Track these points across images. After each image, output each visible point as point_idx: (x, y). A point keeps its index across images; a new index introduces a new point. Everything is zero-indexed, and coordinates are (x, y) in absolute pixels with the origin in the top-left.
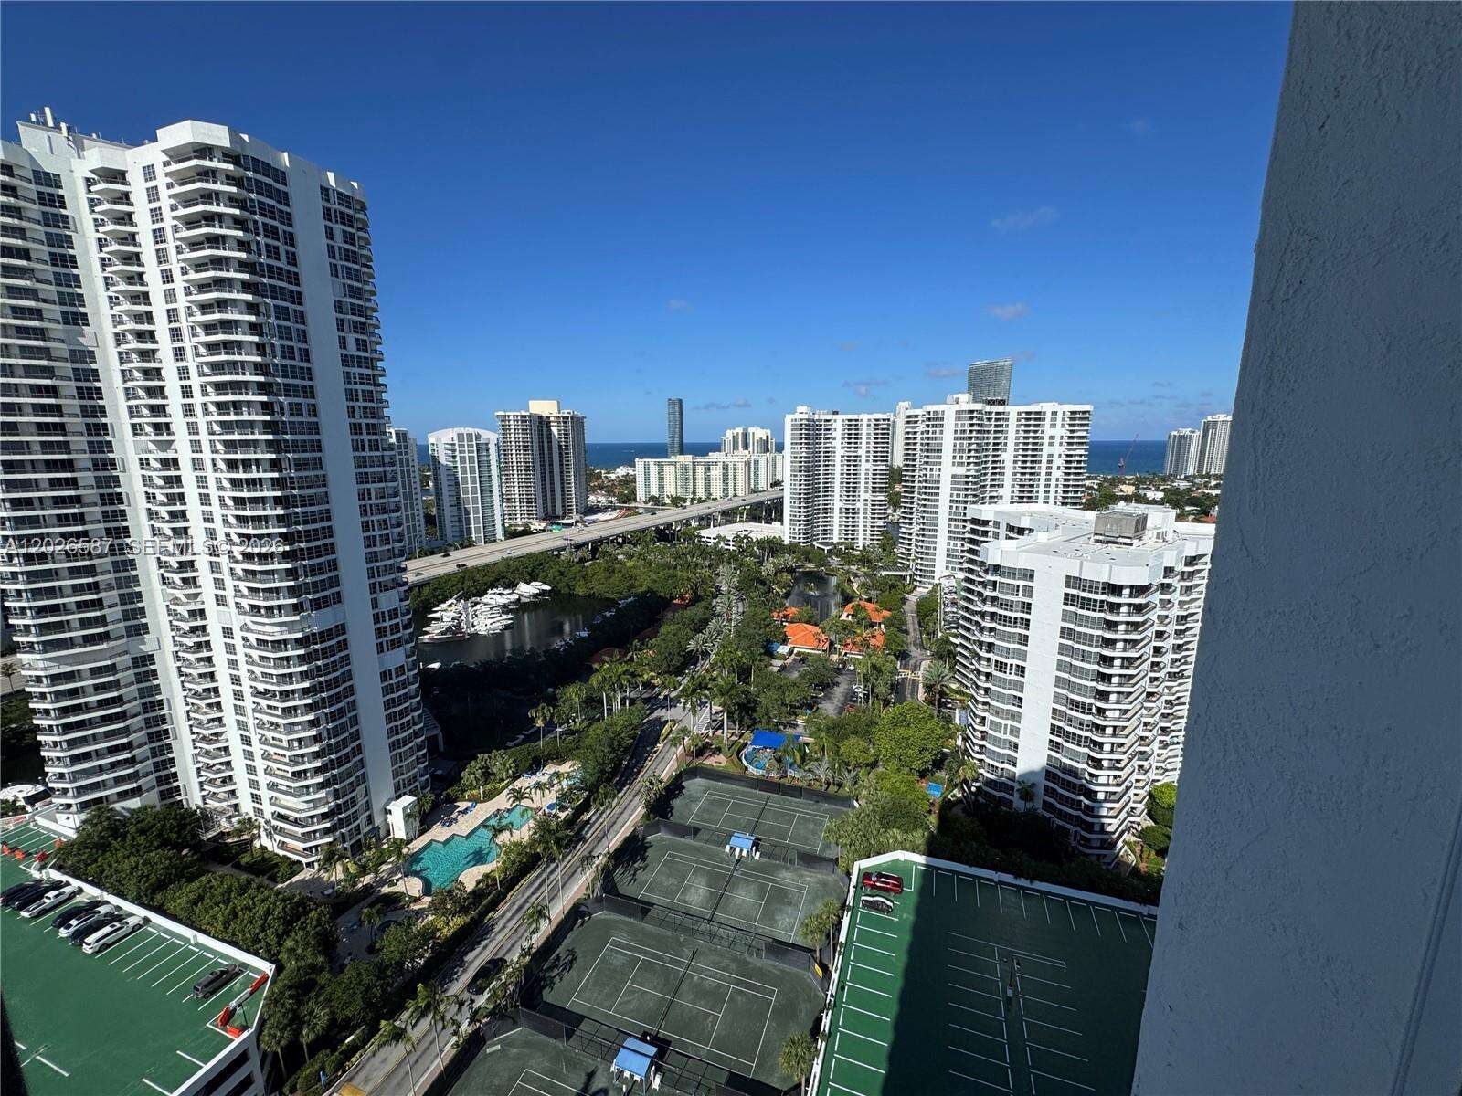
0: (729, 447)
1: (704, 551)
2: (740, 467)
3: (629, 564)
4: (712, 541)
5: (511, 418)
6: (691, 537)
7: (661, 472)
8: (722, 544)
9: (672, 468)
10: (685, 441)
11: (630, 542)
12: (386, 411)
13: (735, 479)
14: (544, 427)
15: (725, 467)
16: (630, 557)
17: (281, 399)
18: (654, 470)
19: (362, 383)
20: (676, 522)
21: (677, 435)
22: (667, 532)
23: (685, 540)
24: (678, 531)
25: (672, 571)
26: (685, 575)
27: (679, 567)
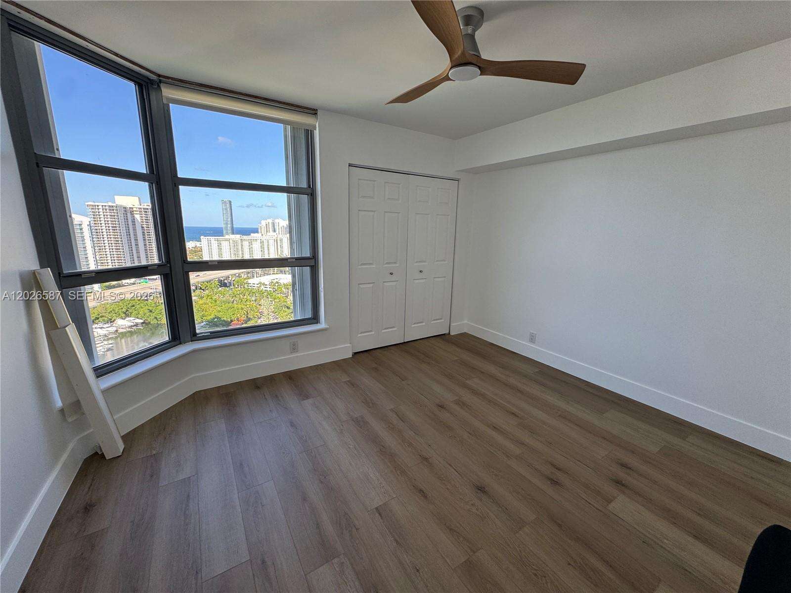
0: (264, 230)
1: (252, 293)
2: (271, 242)
3: (201, 302)
4: (256, 285)
5: (100, 207)
6: (241, 284)
7: (219, 245)
8: (262, 287)
9: (227, 243)
10: (234, 226)
11: (201, 289)
13: (268, 249)
14: (129, 214)
15: (262, 242)
16: (202, 298)
18: (214, 244)
20: (231, 275)
21: (229, 223)
22: (226, 281)
23: (238, 286)
24: (234, 281)
25: (231, 304)
26: (240, 306)
27: (235, 302)
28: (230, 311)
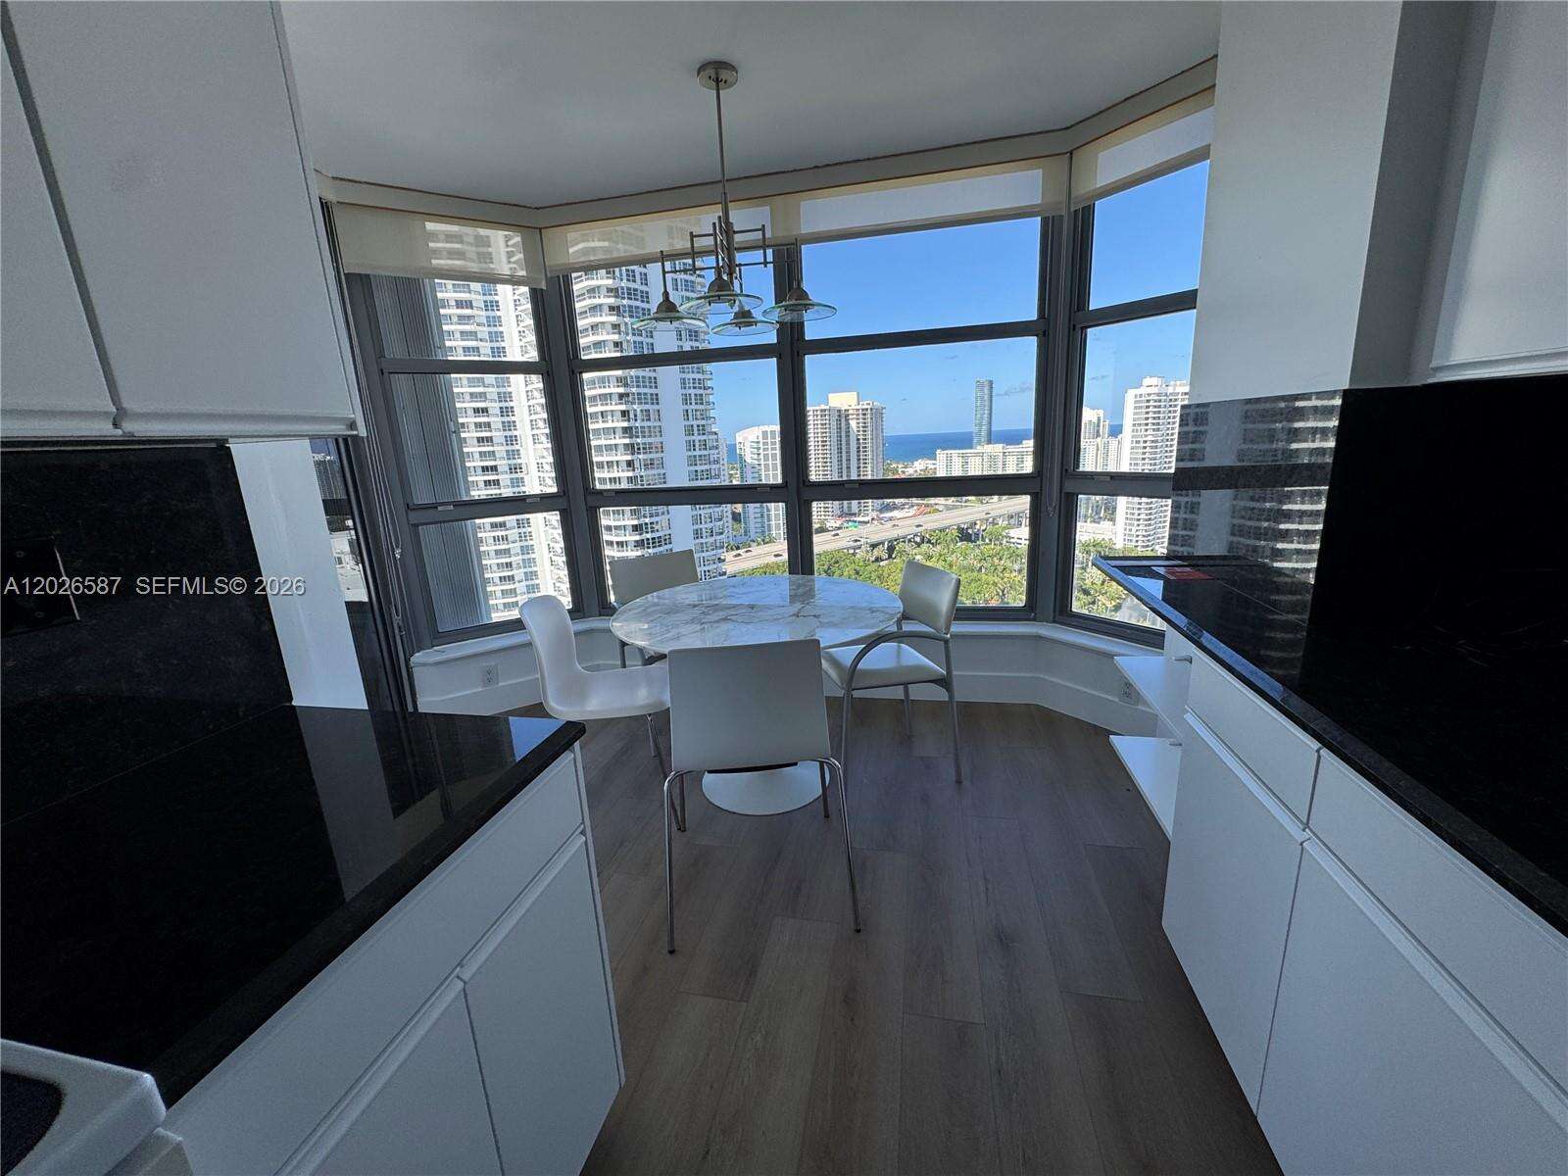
1: (1015, 554)
4: (1023, 542)
6: (996, 538)
7: (964, 464)
9: (978, 460)
11: (929, 541)
12: (712, 413)
14: (843, 420)
16: (929, 558)
17: (635, 407)
18: (956, 463)
19: (695, 388)
20: (980, 520)
21: (985, 422)
22: (970, 531)
23: (990, 540)
24: (984, 531)
25: (975, 574)
26: (991, 579)
27: (983, 570)
28: (973, 585)
